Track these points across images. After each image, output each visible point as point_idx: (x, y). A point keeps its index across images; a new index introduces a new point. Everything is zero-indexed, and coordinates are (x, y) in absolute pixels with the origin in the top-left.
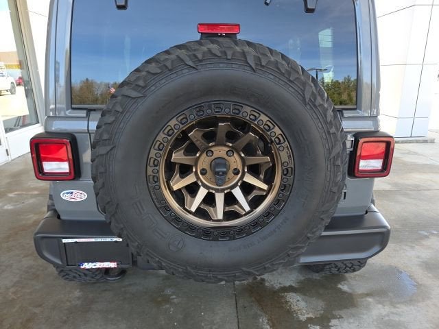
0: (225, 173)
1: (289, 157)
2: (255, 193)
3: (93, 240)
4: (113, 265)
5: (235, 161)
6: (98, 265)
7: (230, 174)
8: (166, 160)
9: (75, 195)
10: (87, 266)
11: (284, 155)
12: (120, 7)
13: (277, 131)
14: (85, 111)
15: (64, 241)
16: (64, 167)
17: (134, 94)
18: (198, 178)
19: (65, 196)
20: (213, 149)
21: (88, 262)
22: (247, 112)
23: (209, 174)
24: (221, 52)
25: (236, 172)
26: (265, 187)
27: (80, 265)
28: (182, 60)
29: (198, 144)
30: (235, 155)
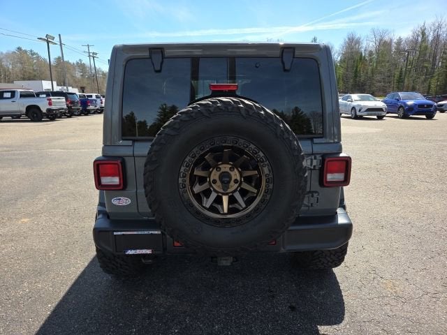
0: (229, 182)
1: (270, 171)
2: (249, 195)
3: (135, 233)
4: (149, 252)
5: (235, 175)
6: (138, 252)
7: (232, 183)
8: (190, 174)
9: (123, 201)
10: (130, 252)
11: (266, 170)
12: (157, 71)
13: (261, 154)
14: (131, 142)
15: (115, 233)
16: (116, 180)
17: (173, 133)
18: (211, 186)
19: (115, 202)
20: (220, 166)
21: (131, 249)
22: (241, 143)
23: (219, 183)
24: (225, 107)
25: (236, 181)
26: (256, 191)
27: (125, 252)
28: (202, 113)
29: (211, 163)
30: (235, 170)
